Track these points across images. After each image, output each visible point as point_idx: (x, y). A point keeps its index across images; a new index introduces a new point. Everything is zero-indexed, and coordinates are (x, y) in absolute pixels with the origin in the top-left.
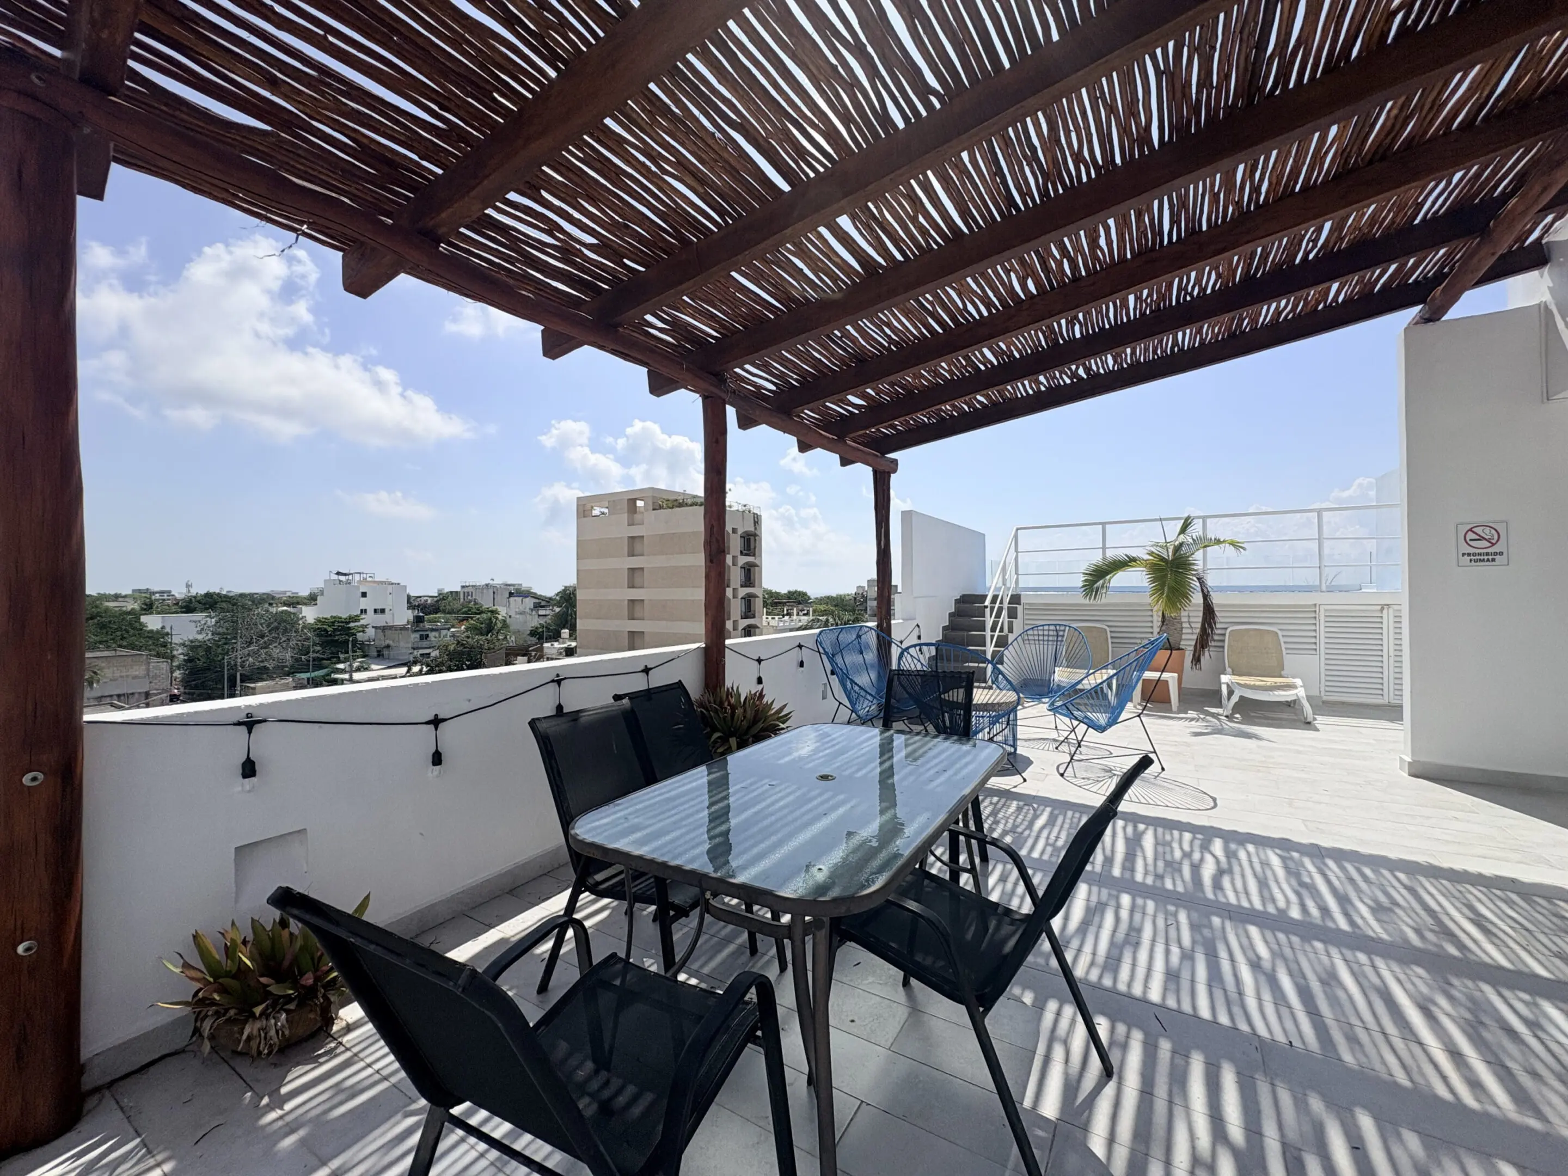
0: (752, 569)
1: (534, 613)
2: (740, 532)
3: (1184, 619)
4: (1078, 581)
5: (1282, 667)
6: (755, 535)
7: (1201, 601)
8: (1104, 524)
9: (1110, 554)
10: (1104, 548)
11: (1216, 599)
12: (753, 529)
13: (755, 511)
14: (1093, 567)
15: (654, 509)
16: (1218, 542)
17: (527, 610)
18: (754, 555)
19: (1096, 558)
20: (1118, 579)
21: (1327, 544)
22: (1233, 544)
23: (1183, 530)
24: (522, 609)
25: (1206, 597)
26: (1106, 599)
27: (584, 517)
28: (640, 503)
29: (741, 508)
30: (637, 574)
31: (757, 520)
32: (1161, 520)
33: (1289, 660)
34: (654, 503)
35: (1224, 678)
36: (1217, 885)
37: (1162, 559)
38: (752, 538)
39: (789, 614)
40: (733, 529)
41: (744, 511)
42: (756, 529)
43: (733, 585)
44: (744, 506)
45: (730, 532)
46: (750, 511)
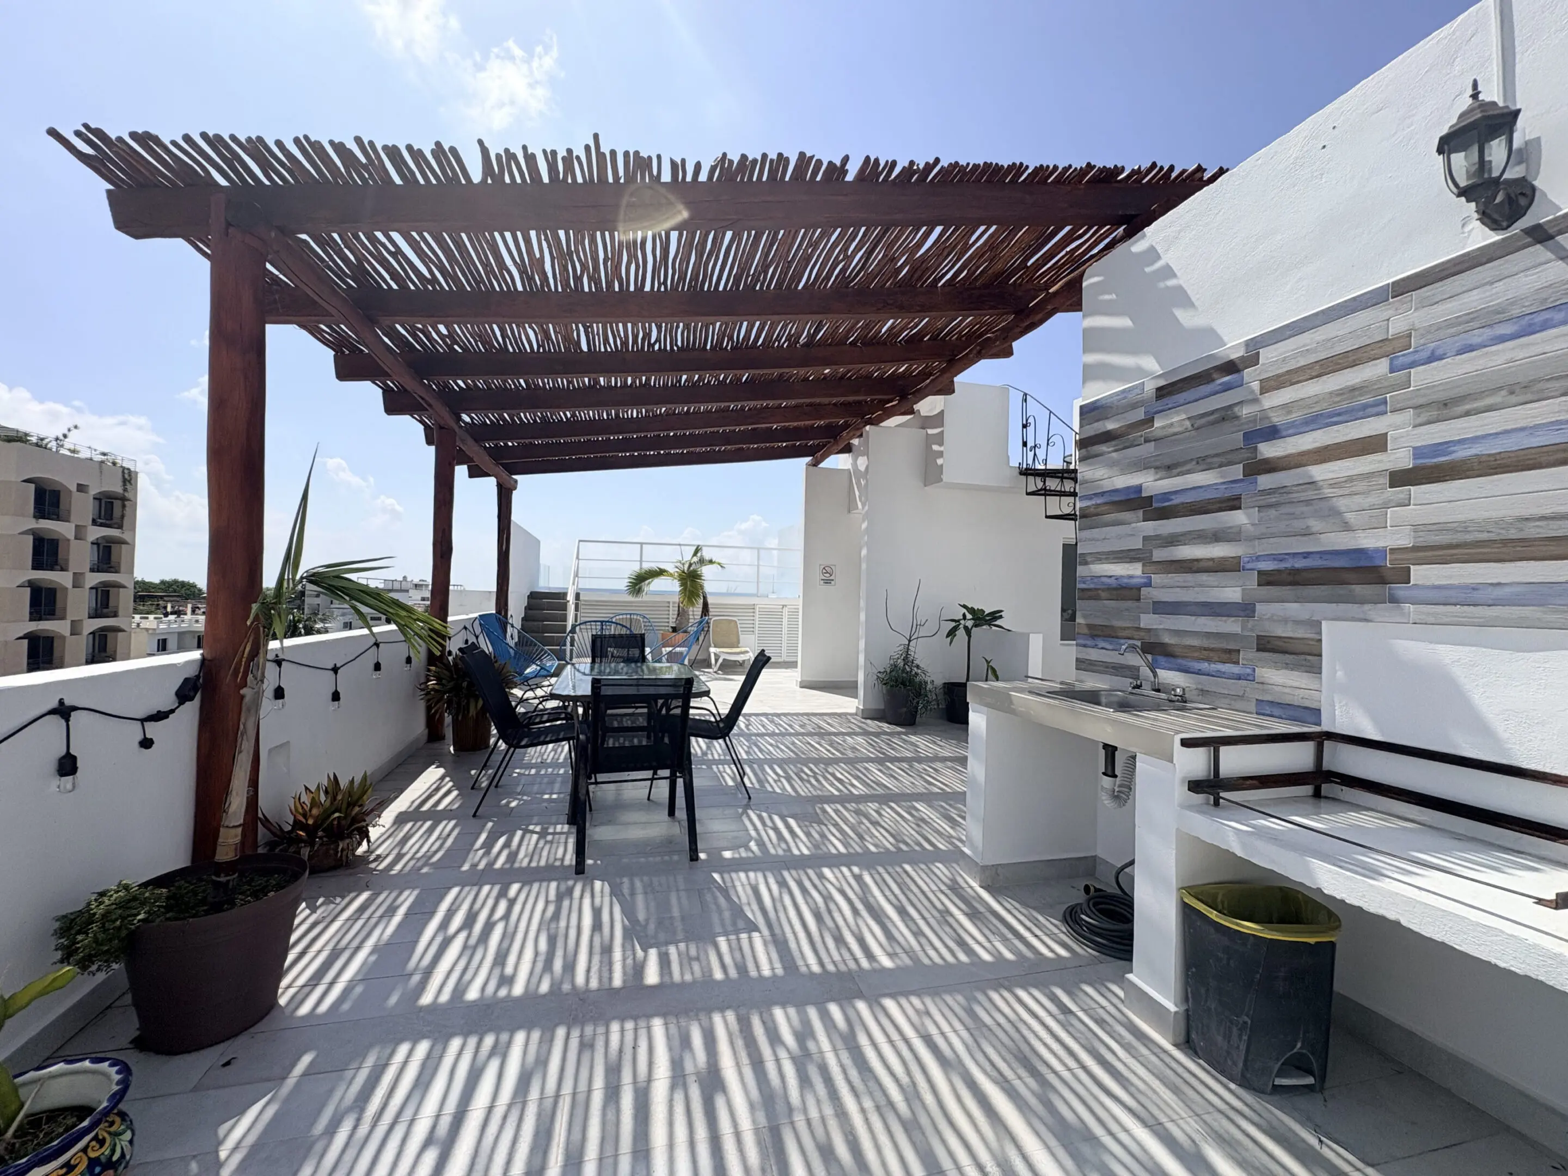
0: (114, 547)
2: (93, 491)
3: (691, 613)
4: (623, 584)
5: (739, 642)
6: (123, 499)
7: (702, 600)
8: (642, 544)
9: (646, 566)
10: (641, 561)
11: (710, 600)
12: (118, 489)
13: (125, 465)
14: (635, 574)
16: (711, 562)
18: (120, 527)
19: (635, 568)
20: (656, 585)
21: (761, 568)
22: (719, 564)
23: (695, 554)
25: (705, 598)
26: (644, 598)
29: (99, 457)
31: (128, 478)
32: (680, 545)
33: (741, 637)
35: (712, 650)
36: (748, 729)
37: (684, 572)
38: (117, 504)
39: (178, 613)
40: (79, 485)
41: (102, 462)
42: (125, 490)
43: (74, 566)
44: (104, 454)
45: (73, 488)
46: (114, 464)
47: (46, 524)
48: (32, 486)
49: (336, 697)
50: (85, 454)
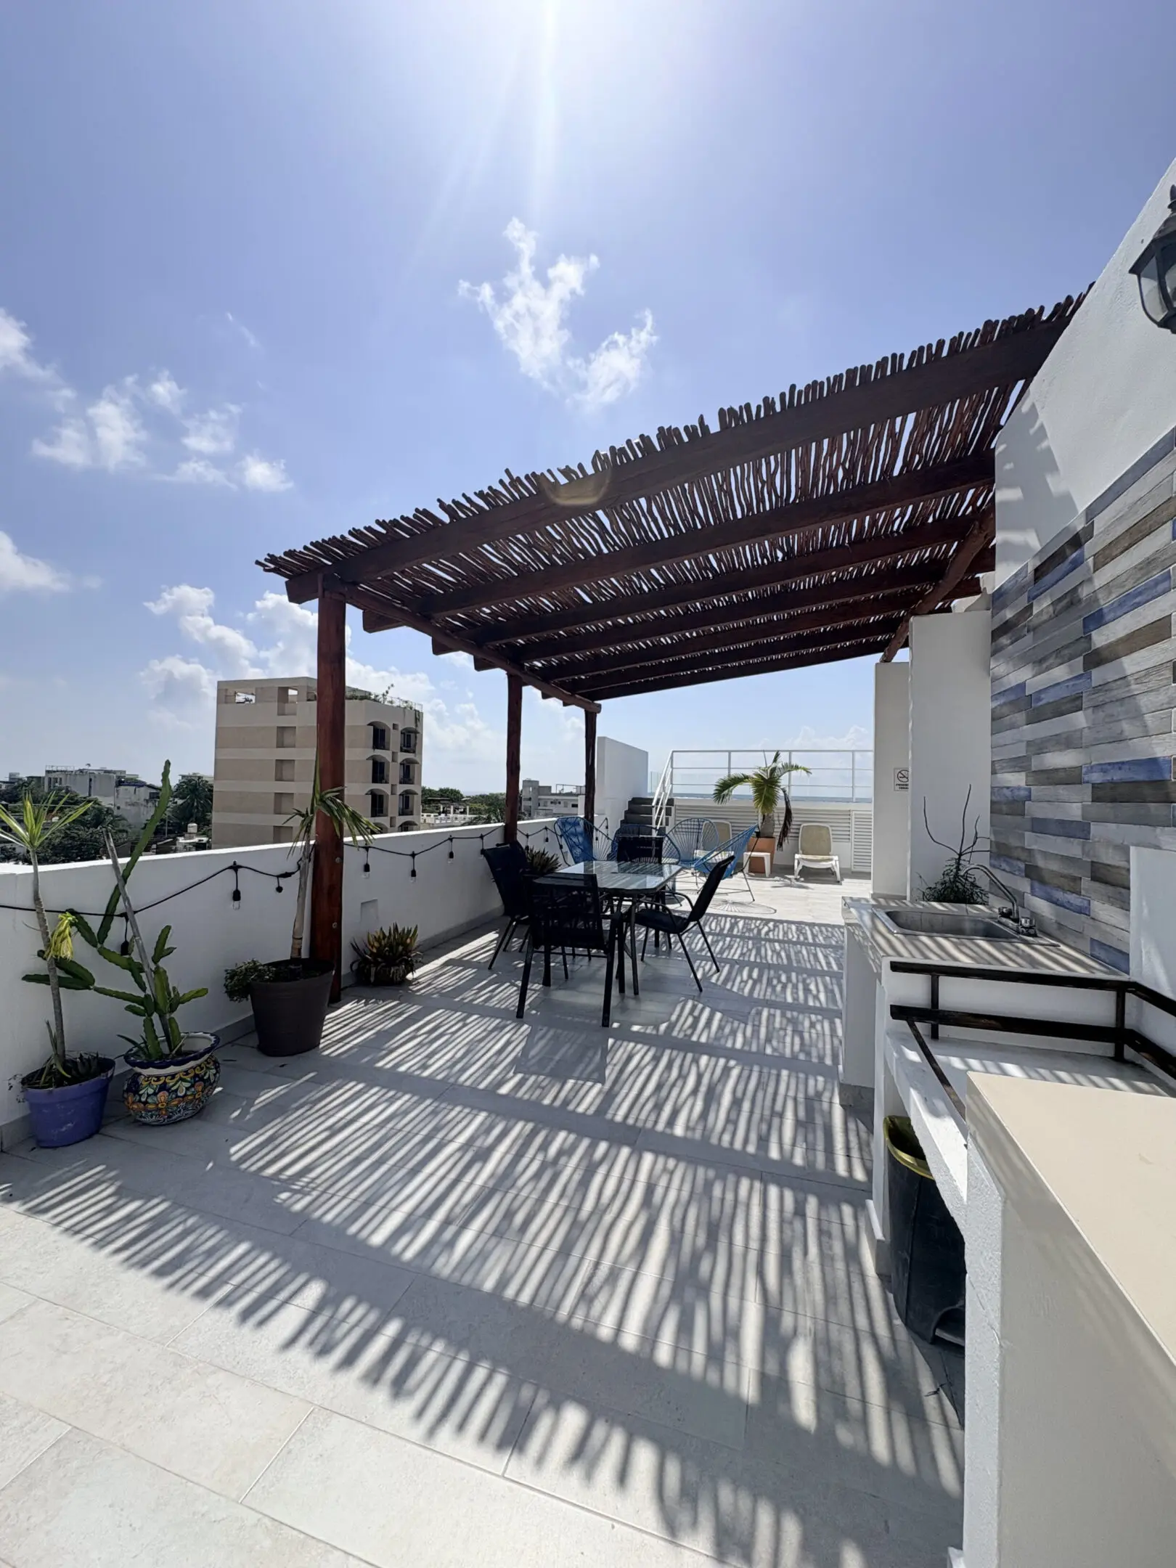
0: (411, 766)
1: (150, 804)
2: (400, 728)
3: (776, 818)
4: (711, 790)
5: (830, 850)
6: (416, 732)
7: (784, 806)
8: (730, 752)
9: (734, 773)
10: (729, 768)
11: (793, 805)
12: (414, 727)
13: (417, 708)
14: (721, 781)
15: (309, 700)
16: (797, 768)
17: (142, 801)
18: (414, 752)
19: (723, 775)
20: (739, 790)
21: (856, 772)
22: (805, 769)
23: (775, 760)
24: (134, 799)
25: (787, 803)
26: (729, 803)
27: (226, 703)
28: (292, 692)
29: (404, 705)
30: (285, 766)
31: (418, 717)
32: (764, 751)
33: (833, 845)
34: (308, 693)
35: (797, 856)
37: (763, 778)
38: (412, 735)
39: (445, 812)
40: (394, 725)
41: (405, 708)
42: (416, 726)
43: (391, 781)
44: (406, 702)
45: (391, 727)
46: (411, 708)
47: (378, 752)
48: (372, 727)
49: (413, 874)
50: (397, 703)
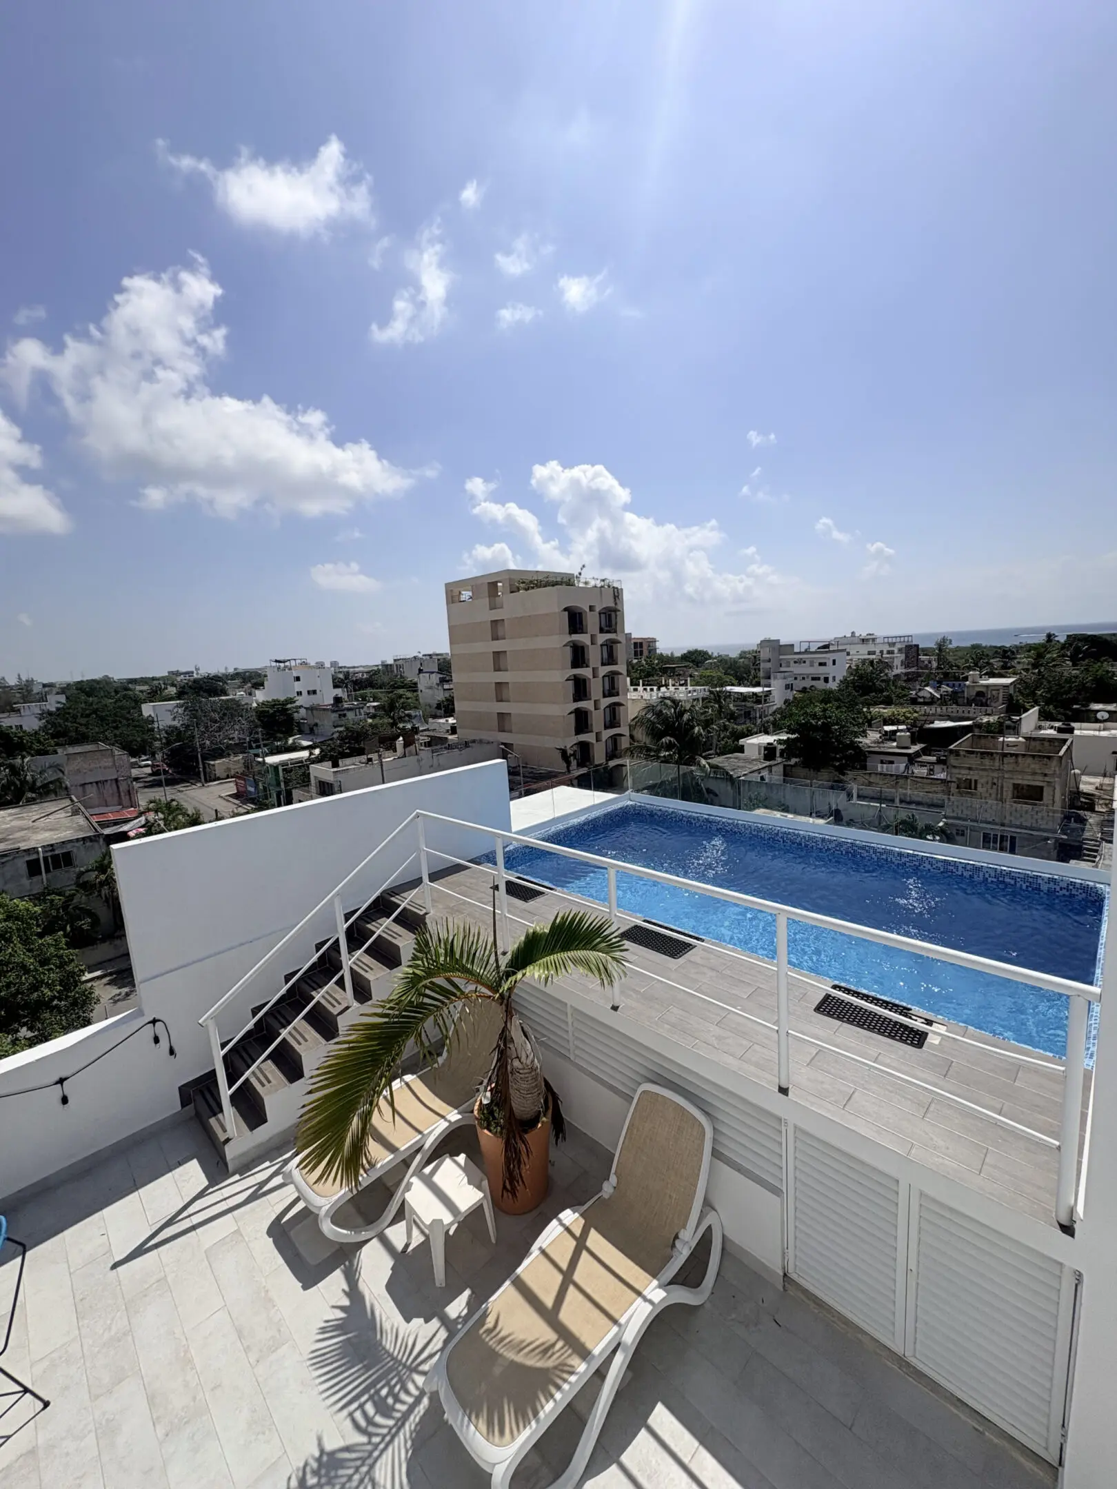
0: (614, 646)
1: (440, 688)
2: (598, 609)
6: (616, 611)
12: (613, 605)
13: (615, 585)
15: (512, 592)
17: (434, 685)
18: (615, 632)
24: (430, 684)
27: (453, 602)
28: (500, 584)
29: (599, 584)
30: (502, 656)
31: (617, 594)
34: (510, 585)
38: (613, 614)
39: (666, 685)
40: (590, 606)
41: (602, 587)
42: (616, 604)
43: (592, 664)
44: (603, 580)
45: (588, 610)
46: (609, 586)
47: (575, 637)
48: (567, 613)
50: (592, 583)
